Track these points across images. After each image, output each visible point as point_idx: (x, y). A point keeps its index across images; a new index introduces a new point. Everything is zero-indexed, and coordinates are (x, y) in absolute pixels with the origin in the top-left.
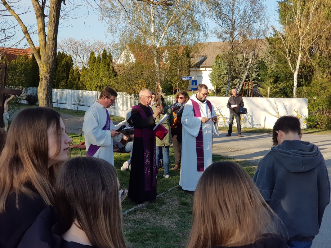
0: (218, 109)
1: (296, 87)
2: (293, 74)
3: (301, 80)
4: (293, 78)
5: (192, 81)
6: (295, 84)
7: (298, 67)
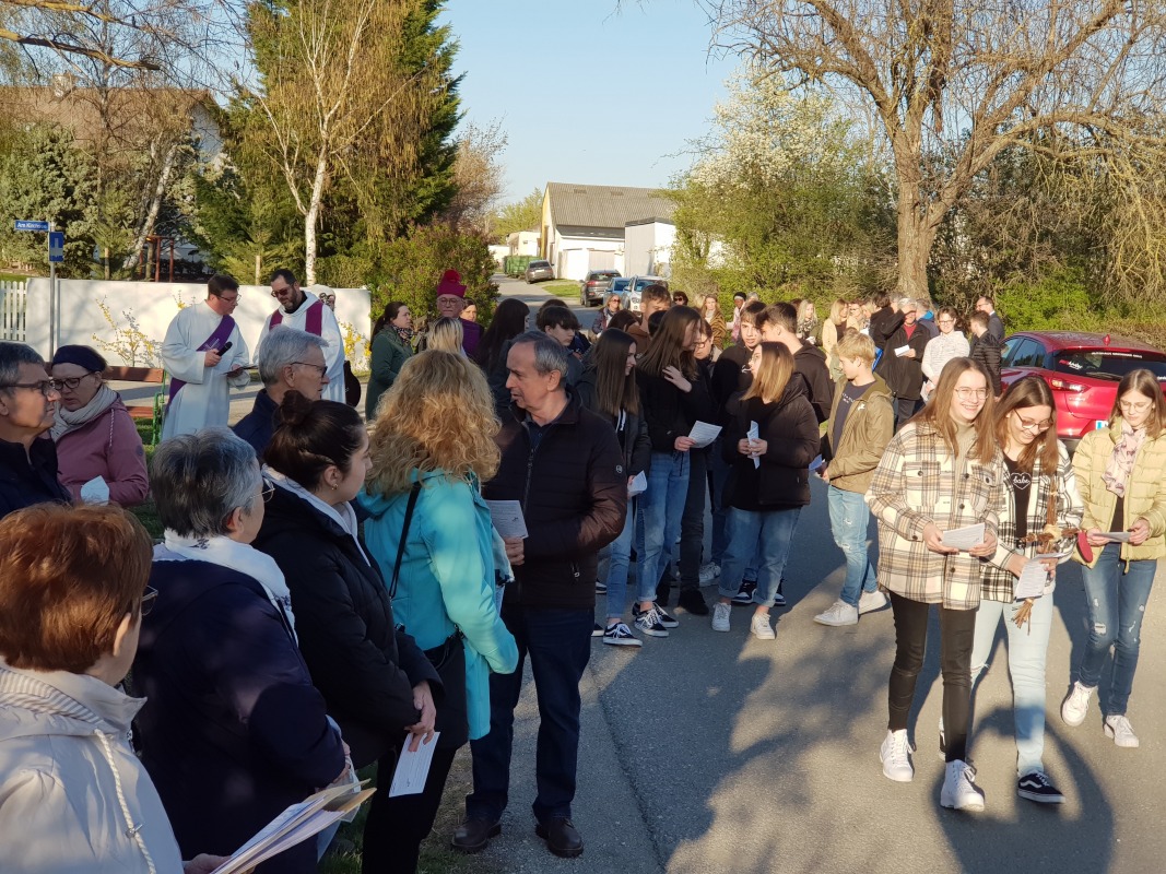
0: (128, 317)
1: (314, 255)
2: (304, 217)
3: (325, 236)
4: (304, 230)
5: (51, 234)
6: (311, 246)
7: (316, 197)
